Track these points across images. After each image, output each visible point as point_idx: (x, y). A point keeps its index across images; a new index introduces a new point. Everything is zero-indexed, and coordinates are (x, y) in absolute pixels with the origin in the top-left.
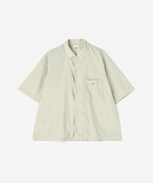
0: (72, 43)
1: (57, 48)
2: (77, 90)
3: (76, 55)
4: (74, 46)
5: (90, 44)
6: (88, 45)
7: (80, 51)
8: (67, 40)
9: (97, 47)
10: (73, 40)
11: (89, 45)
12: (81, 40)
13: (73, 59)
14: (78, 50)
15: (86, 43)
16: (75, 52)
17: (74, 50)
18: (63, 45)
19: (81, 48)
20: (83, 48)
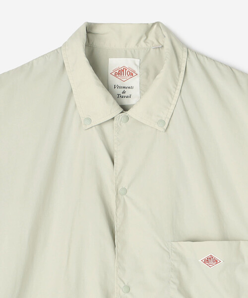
0: (106, 43)
1: (31, 64)
2: (128, 289)
3: (125, 108)
4: (114, 63)
5: (197, 54)
6: (183, 56)
7: (144, 89)
8: (79, 24)
9: (231, 69)
10: (110, 25)
11: (192, 56)
12: (149, 28)
13: (107, 128)
14: (134, 82)
15: (177, 46)
16: (120, 91)
17: (114, 81)
18: (57, 52)
19: (150, 73)
20: (157, 73)
